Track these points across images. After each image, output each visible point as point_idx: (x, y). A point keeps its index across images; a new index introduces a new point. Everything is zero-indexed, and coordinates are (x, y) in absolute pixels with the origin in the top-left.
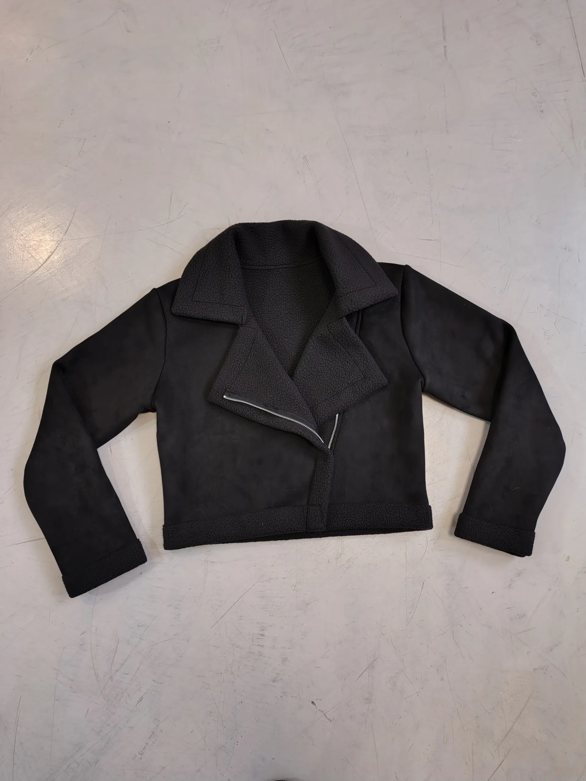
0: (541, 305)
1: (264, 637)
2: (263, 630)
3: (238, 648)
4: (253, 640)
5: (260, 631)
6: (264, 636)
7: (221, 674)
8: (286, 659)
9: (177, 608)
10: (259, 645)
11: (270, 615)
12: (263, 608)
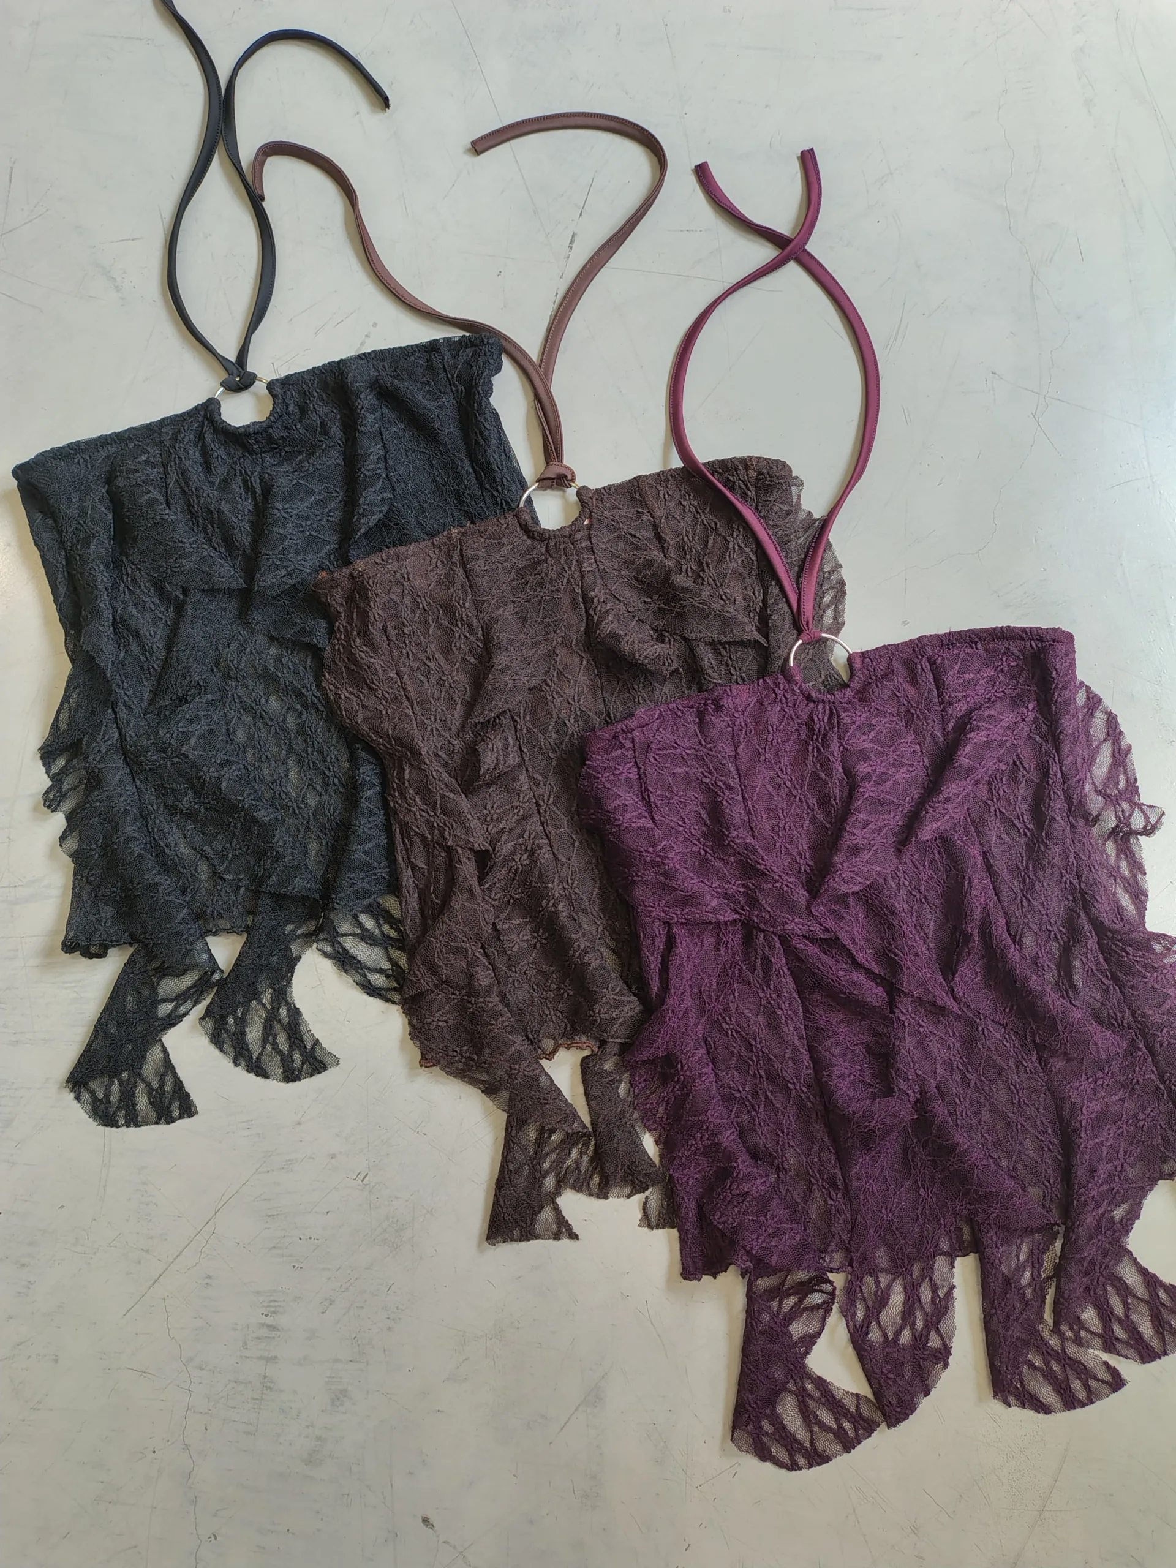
0: (994, 373)
1: (279, 1333)
2: (274, 1312)
3: (202, 1369)
4: (245, 1343)
5: (266, 1316)
6: (278, 1330)
7: (154, 1452)
8: (344, 1392)
9: (23, 1265)
10: (261, 1358)
11: (294, 1267)
12: (274, 1247)
